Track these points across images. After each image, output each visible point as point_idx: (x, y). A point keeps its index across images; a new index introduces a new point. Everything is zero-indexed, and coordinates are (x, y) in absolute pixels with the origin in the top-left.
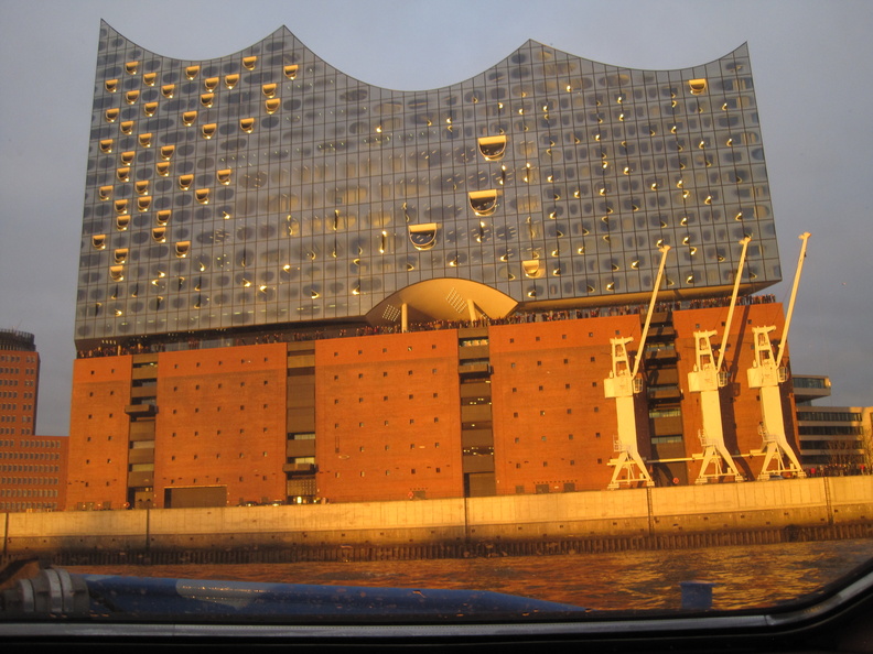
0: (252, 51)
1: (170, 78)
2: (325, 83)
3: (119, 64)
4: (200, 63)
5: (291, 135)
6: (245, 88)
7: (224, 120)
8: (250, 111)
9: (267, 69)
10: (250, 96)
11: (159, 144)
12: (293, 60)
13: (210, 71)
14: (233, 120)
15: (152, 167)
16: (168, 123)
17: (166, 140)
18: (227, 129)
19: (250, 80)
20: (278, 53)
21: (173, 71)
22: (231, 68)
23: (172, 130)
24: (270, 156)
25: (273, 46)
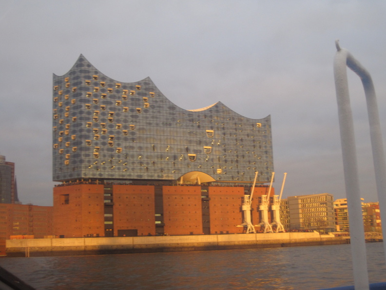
0: (139, 83)
1: (110, 86)
2: (162, 101)
3: (90, 74)
4: (121, 83)
5: (153, 117)
6: (137, 97)
7: (131, 107)
8: (139, 105)
9: (144, 91)
10: (139, 100)
11: (109, 110)
12: (152, 90)
13: (125, 87)
14: (134, 107)
15: (106, 118)
16: (111, 103)
17: (111, 109)
18: (132, 110)
19: (139, 94)
20: (147, 86)
21: (112, 83)
22: (132, 88)
23: (112, 106)
24: (147, 123)
25: (146, 84)
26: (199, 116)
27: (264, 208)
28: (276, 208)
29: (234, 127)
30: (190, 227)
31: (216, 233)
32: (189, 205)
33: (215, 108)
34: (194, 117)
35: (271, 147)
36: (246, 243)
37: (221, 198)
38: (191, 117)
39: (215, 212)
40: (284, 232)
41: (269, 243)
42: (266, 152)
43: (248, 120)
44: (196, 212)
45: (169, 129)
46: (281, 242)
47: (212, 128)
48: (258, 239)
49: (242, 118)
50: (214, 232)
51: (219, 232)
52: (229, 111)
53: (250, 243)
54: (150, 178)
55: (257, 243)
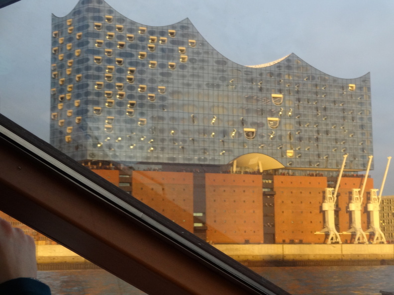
0: (173, 27)
1: (131, 31)
2: (207, 53)
3: (101, 14)
4: (147, 26)
5: (193, 76)
6: (170, 46)
7: (161, 61)
8: (173, 59)
9: (181, 39)
10: (172, 51)
11: (127, 66)
12: (193, 37)
13: (152, 33)
14: (165, 61)
15: (124, 77)
16: (131, 55)
17: (131, 64)
18: (162, 66)
19: (173, 42)
20: (185, 32)
21: (133, 27)
22: (163, 33)
23: (134, 59)
24: (183, 84)
25: (183, 27)
26: (261, 74)
27: (356, 207)
28: (374, 207)
29: (314, 89)
30: (245, 232)
31: (284, 242)
32: (244, 201)
33: (286, 63)
34: (254, 75)
35: (370, 119)
36: (327, 258)
37: (292, 193)
38: (250, 76)
39: (283, 212)
40: (385, 243)
41: (361, 258)
42: (362, 127)
43: (335, 80)
44: (254, 212)
45: (216, 93)
46: (380, 258)
47: (280, 91)
48: (345, 252)
49: (327, 77)
50: (281, 241)
51: (287, 241)
52: (306, 67)
53: (332, 257)
54: (186, 162)
55: (344, 258)
